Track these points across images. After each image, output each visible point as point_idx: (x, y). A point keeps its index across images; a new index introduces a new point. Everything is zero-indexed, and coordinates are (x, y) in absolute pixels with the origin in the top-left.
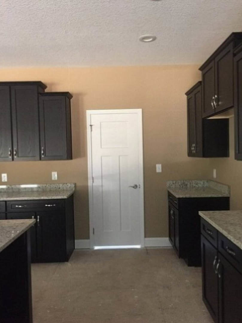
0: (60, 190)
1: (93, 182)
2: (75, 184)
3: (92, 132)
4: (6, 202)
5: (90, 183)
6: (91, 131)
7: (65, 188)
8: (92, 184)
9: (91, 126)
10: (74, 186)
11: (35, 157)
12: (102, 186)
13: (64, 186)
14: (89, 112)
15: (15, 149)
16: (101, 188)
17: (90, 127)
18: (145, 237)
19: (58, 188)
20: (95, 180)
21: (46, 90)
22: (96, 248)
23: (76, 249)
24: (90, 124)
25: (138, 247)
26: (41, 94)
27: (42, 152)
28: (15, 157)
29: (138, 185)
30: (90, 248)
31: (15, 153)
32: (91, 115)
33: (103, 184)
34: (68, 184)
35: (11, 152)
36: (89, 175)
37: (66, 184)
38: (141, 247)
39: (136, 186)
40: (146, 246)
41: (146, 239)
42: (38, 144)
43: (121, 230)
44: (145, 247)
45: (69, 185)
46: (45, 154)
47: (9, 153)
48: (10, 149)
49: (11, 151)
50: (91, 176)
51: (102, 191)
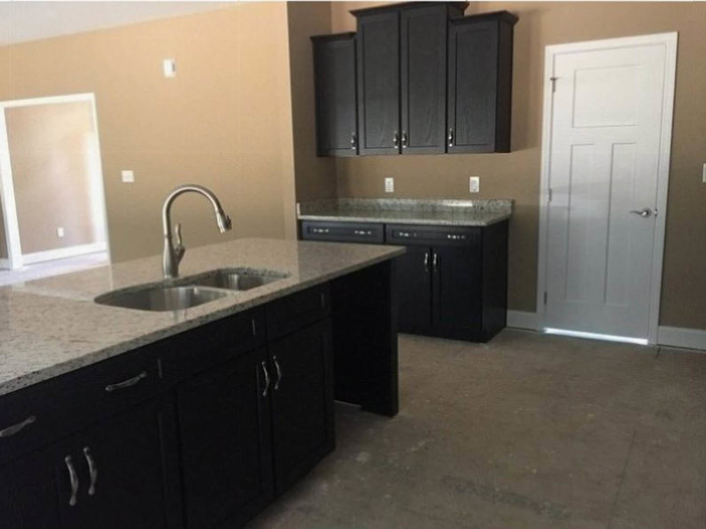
0: (482, 211)
1: (550, 199)
2: (513, 202)
3: (556, 94)
4: (384, 225)
5: (543, 201)
6: (554, 90)
7: (492, 210)
8: (548, 203)
9: (554, 79)
10: (509, 205)
11: (436, 146)
12: (569, 209)
13: (490, 204)
14: (551, 51)
15: (404, 132)
16: (566, 212)
17: (551, 82)
18: (660, 323)
19: (480, 208)
20: (554, 196)
21: (468, 12)
22: (550, 331)
23: (509, 327)
24: (551, 76)
25: (643, 342)
26: (453, 21)
27: (450, 138)
28: (404, 147)
29: (652, 209)
30: (537, 329)
31: (403, 139)
32: (554, 56)
33: (572, 204)
34: (498, 201)
35: (397, 138)
36: (544, 186)
37: (496, 200)
38: (649, 344)
39: (648, 213)
40: (660, 343)
41: (662, 328)
42: (443, 122)
43: (605, 301)
44: (658, 345)
45: (501, 203)
46: (455, 141)
47: (395, 140)
48: (396, 132)
49: (398, 135)
50: (546, 187)
51: (569, 218)
